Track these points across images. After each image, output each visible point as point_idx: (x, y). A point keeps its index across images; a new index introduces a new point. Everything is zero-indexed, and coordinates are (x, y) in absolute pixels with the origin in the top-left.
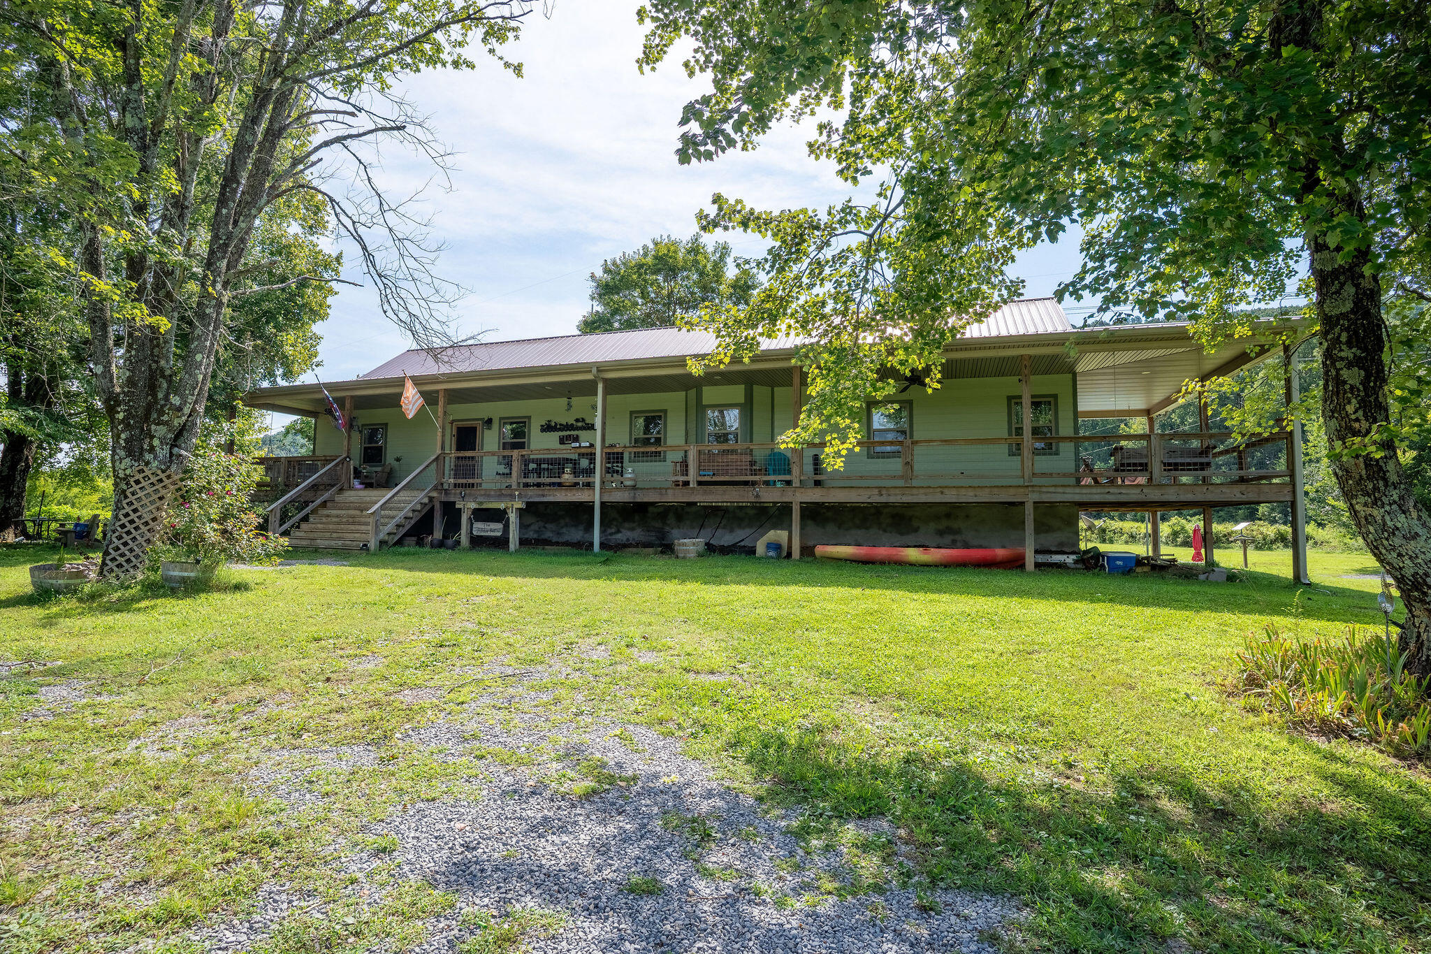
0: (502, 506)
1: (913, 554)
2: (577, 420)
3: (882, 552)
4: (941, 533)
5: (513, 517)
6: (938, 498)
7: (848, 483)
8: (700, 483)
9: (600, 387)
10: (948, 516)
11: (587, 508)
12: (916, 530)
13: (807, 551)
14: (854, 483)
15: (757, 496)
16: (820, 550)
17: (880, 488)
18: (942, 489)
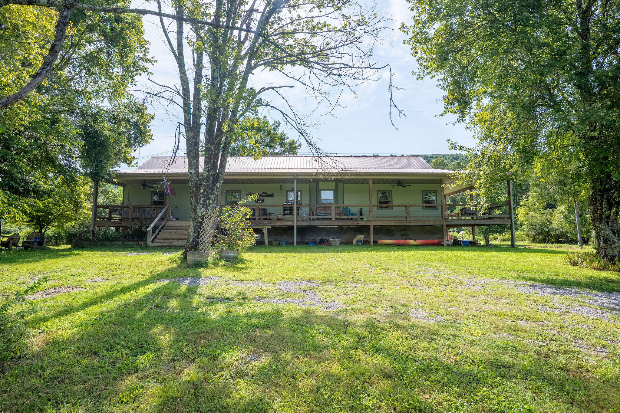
0: (261, 227)
1: (411, 242)
2: (263, 193)
3: (402, 241)
4: (402, 236)
5: (266, 232)
6: (418, 224)
7: (389, 219)
8: (336, 219)
9: (295, 182)
10: (404, 230)
11: (292, 228)
12: (394, 235)
13: (375, 242)
14: (391, 219)
15: (358, 223)
16: (380, 241)
17: (399, 220)
18: (419, 221)
